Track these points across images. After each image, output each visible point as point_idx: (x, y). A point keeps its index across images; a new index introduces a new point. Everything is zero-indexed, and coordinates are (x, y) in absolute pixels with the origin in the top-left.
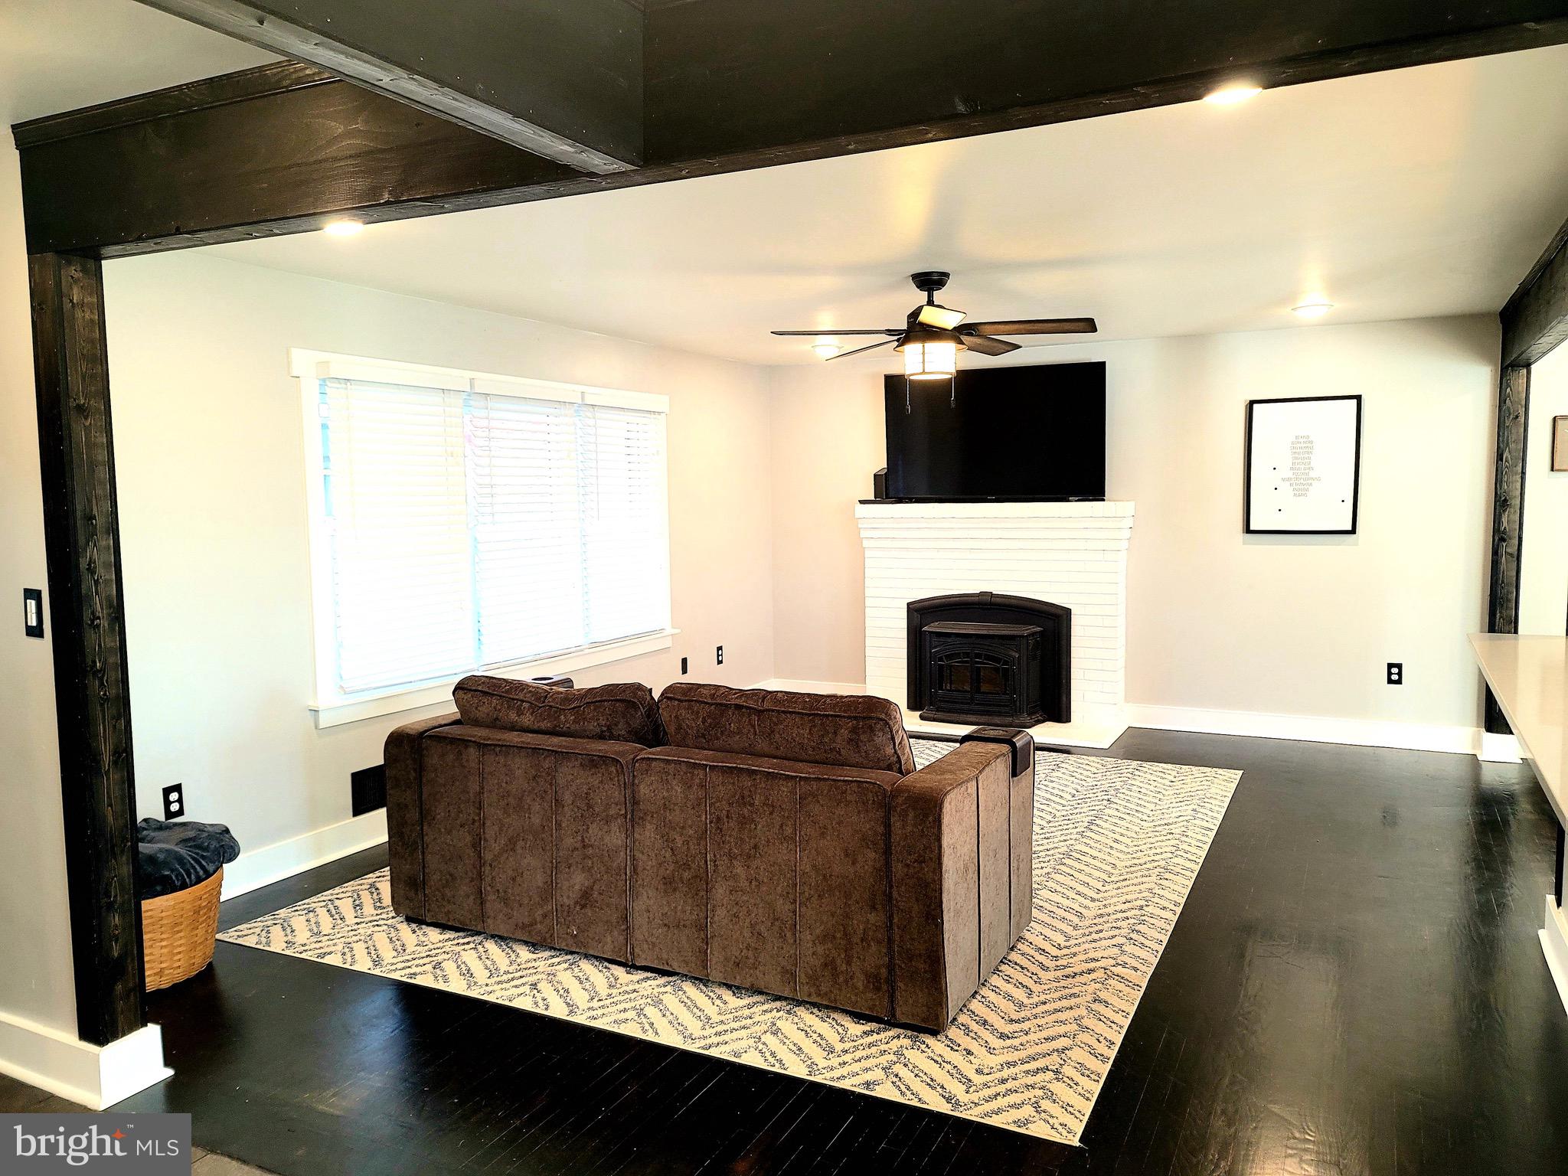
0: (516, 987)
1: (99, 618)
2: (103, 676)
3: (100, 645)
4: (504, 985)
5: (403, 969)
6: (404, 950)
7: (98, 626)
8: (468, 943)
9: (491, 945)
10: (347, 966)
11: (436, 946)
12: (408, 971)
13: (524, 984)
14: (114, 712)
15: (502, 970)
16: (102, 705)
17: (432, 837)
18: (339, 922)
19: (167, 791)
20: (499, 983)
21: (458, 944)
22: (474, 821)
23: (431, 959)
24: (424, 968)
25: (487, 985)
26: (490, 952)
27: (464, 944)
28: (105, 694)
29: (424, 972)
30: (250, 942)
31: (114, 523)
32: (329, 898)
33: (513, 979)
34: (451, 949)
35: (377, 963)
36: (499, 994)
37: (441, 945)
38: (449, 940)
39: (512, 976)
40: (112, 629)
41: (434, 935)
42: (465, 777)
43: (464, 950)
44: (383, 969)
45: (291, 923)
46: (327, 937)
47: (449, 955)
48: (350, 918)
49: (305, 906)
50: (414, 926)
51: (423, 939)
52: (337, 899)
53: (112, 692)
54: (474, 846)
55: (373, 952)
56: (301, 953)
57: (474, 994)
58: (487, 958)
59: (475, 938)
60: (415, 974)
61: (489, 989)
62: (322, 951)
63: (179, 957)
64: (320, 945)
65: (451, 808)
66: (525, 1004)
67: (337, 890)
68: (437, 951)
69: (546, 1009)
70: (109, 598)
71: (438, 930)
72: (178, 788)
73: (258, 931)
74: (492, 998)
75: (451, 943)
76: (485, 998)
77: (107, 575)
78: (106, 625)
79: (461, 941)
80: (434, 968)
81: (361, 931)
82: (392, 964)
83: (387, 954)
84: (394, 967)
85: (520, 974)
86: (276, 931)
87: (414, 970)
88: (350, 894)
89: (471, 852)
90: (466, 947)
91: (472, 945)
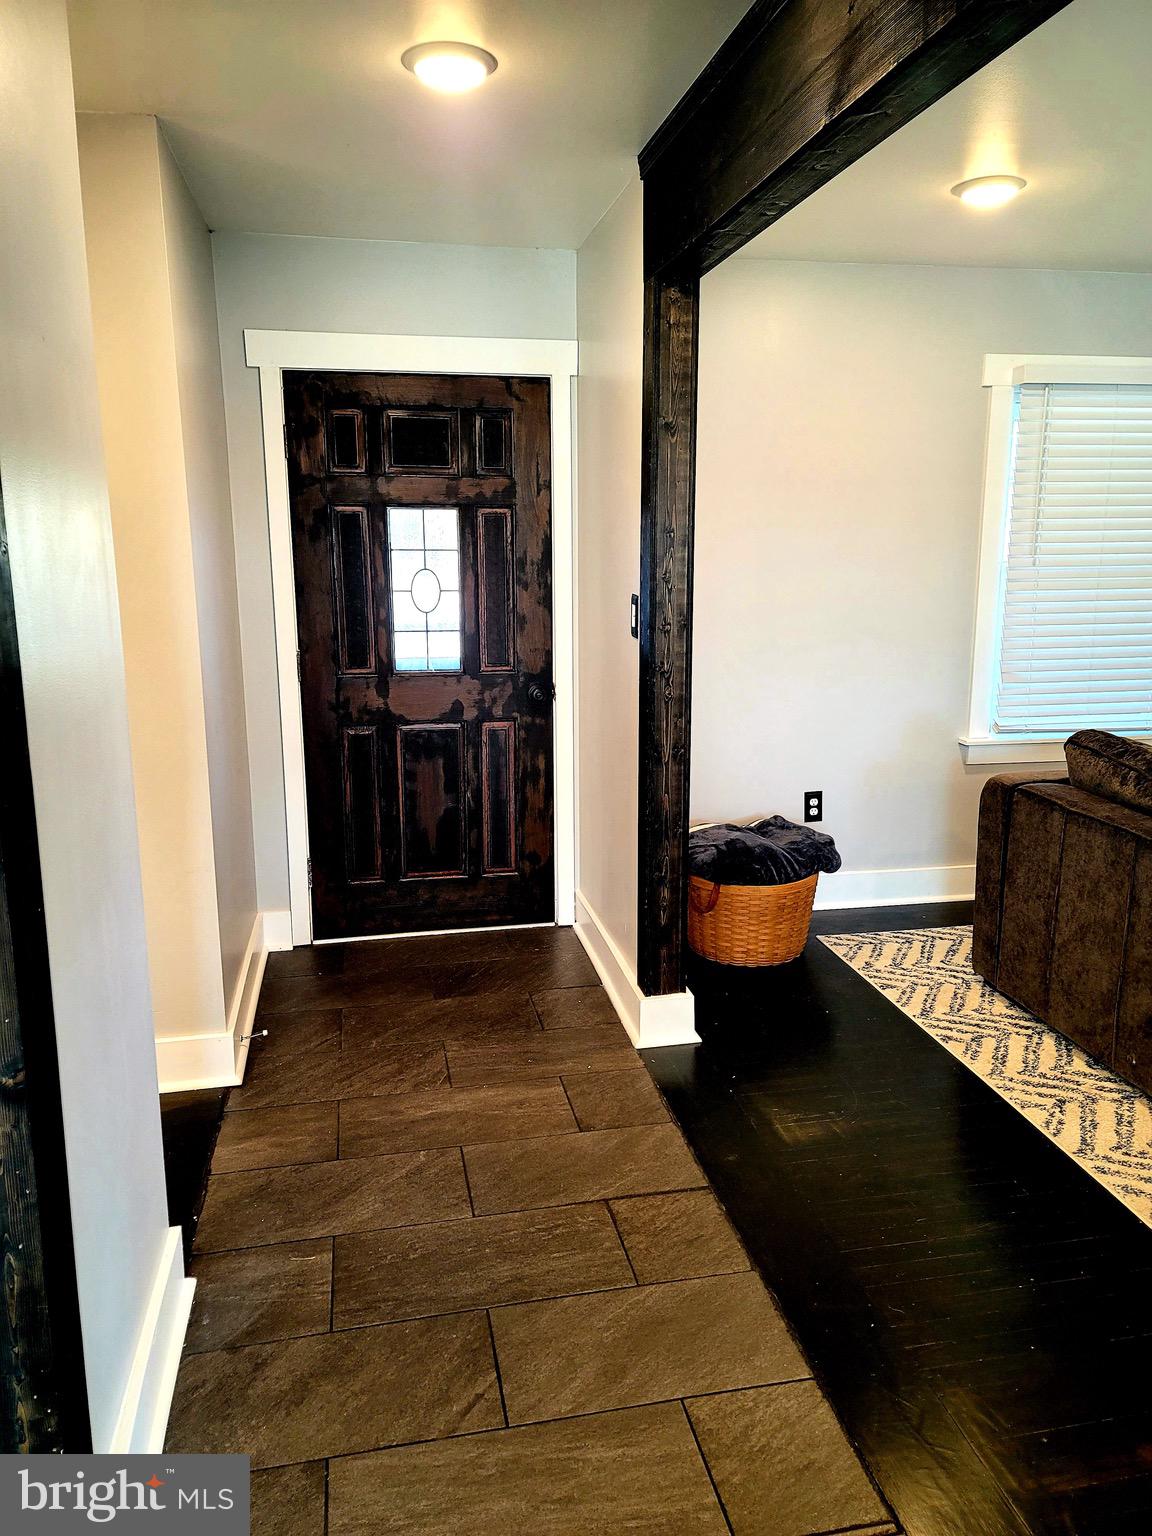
0: (1040, 1095)
1: (669, 624)
2: (670, 677)
3: (668, 648)
4: (1030, 1089)
5: (944, 1028)
6: (958, 1011)
7: (668, 632)
8: (1027, 1028)
9: (1049, 1041)
10: (898, 1005)
11: (992, 1018)
12: (945, 1032)
13: (1051, 1096)
14: (677, 711)
15: (1042, 1069)
16: (667, 703)
17: (1011, 902)
18: (925, 960)
19: (808, 796)
20: (1027, 1083)
21: (1016, 1024)
22: (1049, 896)
23: (978, 1029)
24: (964, 1036)
25: (1011, 1080)
26: (1043, 1046)
27: (1022, 1027)
28: (670, 694)
29: (960, 1041)
30: (839, 952)
31: (690, 537)
32: (934, 935)
33: (1043, 1086)
34: (1006, 1027)
35: (924, 1013)
36: (1015, 1094)
37: (998, 1018)
38: (1011, 1017)
39: (1045, 1081)
40: (680, 636)
41: (1000, 1006)
42: (1048, 843)
43: (1017, 1033)
44: (926, 1021)
45: (884, 947)
46: (902, 971)
47: (998, 1033)
48: (935, 962)
49: (909, 936)
50: (988, 989)
51: (986, 1006)
52: (941, 938)
53: (675, 693)
54: (1047, 923)
55: (930, 1001)
56: (871, 977)
57: (991, 1083)
58: (1035, 1052)
59: (1038, 1025)
60: (950, 1038)
61: (1011, 1085)
62: (889, 982)
63: (763, 944)
64: (892, 976)
65: (1031, 874)
66: (1036, 1118)
67: (947, 930)
68: (989, 1024)
69: (1055, 1135)
70: (680, 606)
71: (1007, 1003)
72: (818, 795)
73: (852, 943)
74: (1005, 1096)
75: (1010, 1020)
76: (999, 1092)
77: (680, 585)
78: (676, 631)
79: (1022, 1023)
80: (973, 1040)
81: (936, 977)
82: (938, 1020)
83: (941, 1009)
84: (935, 1023)
85: (1055, 1083)
86: (867, 949)
87: (954, 1034)
88: (954, 937)
89: (1042, 928)
90: (1023, 1031)
91: (1030, 1032)
